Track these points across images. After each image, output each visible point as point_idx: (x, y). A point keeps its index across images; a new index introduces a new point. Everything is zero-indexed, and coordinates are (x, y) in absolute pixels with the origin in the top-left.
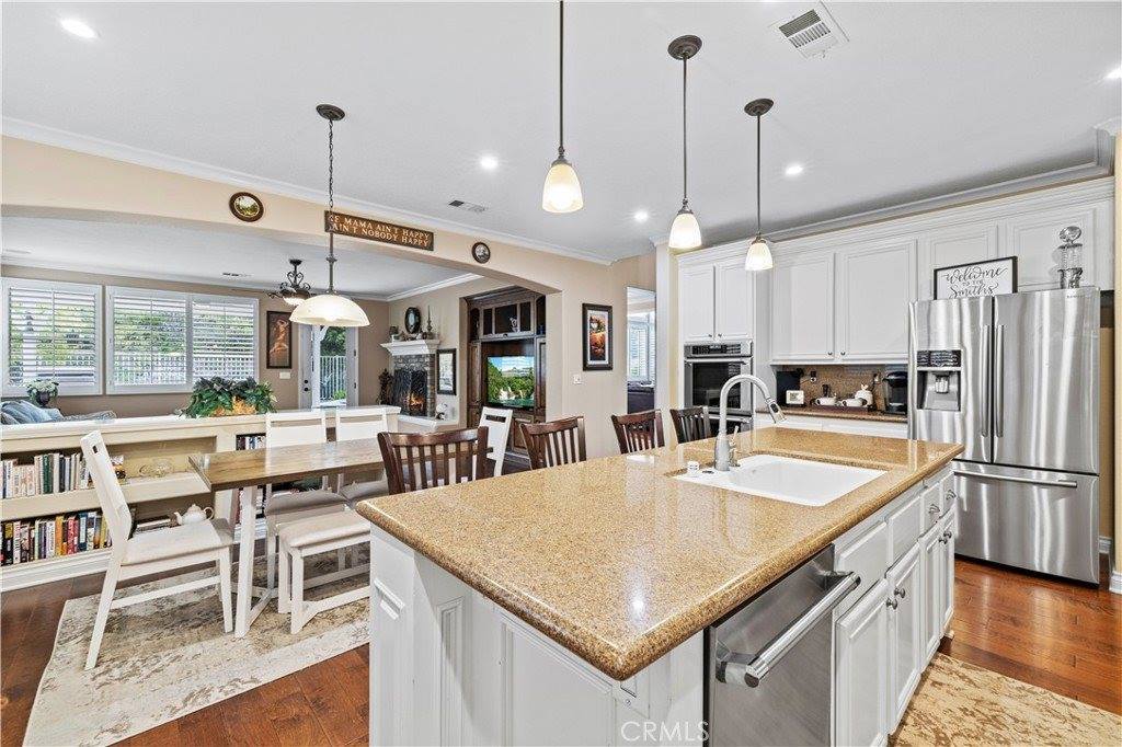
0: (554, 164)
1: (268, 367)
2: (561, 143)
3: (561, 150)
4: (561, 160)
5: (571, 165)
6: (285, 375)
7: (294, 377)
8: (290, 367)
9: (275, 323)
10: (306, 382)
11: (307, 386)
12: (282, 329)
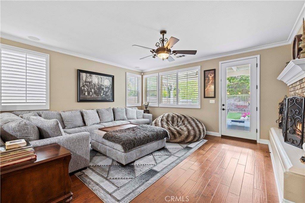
1: (205, 97)
6: (212, 101)
7: (217, 102)
8: (214, 97)
9: (208, 76)
10: (223, 105)
11: (223, 107)
12: (211, 78)
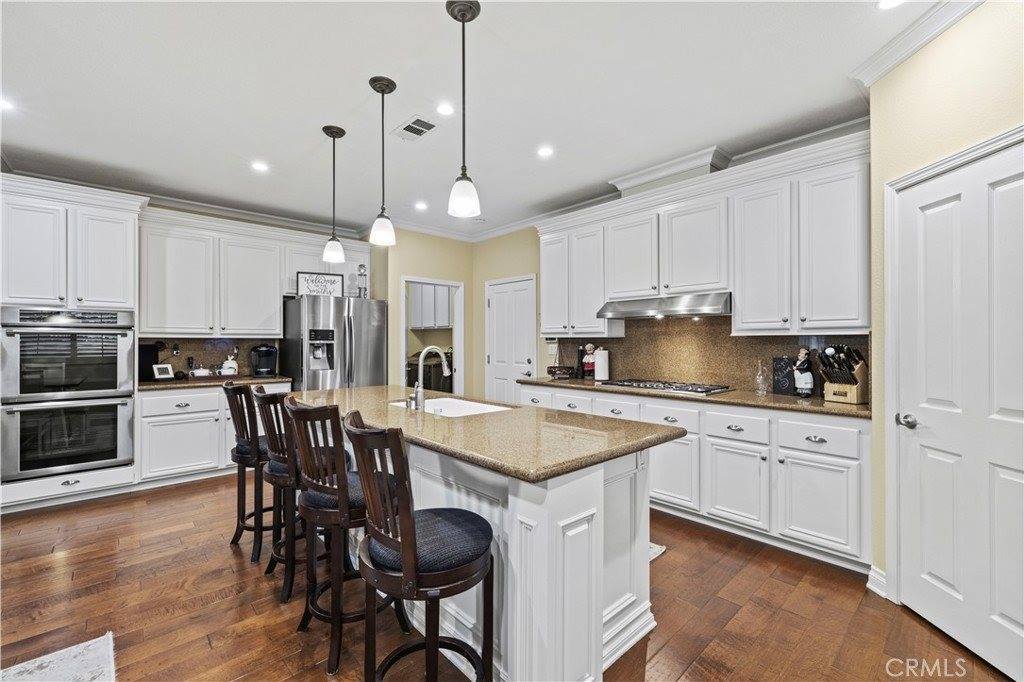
0: (457, 180)
2: (464, 162)
3: (464, 168)
4: (464, 176)
5: (470, 180)
